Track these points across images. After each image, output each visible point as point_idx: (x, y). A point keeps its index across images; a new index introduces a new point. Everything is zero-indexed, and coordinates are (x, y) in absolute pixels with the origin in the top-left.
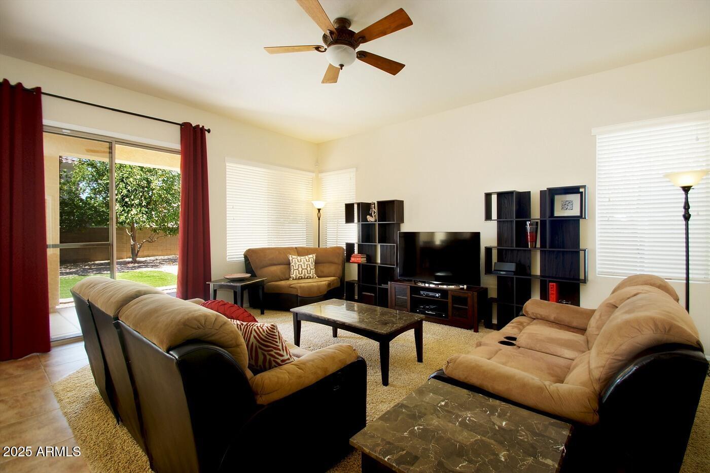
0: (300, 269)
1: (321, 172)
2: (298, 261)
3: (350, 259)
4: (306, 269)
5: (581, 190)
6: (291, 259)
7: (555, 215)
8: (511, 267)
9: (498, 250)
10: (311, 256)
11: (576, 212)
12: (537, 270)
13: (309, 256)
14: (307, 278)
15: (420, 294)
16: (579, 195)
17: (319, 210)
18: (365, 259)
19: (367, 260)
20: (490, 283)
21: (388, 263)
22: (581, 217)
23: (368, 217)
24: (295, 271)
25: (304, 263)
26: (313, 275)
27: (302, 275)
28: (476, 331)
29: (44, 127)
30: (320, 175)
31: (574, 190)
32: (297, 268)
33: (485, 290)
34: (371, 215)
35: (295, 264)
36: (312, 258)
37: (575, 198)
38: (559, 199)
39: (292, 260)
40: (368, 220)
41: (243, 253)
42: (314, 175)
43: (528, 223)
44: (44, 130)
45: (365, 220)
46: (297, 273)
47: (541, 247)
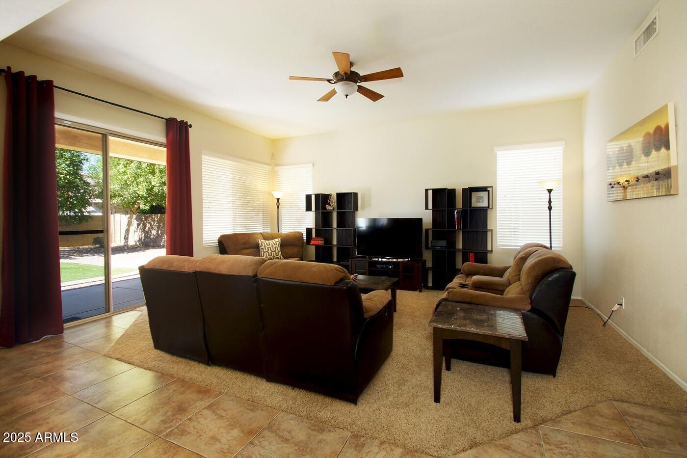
0: (270, 252)
1: (277, 165)
2: (267, 244)
3: (310, 242)
4: (275, 251)
5: (488, 189)
6: (260, 242)
7: (472, 206)
8: (443, 243)
9: (433, 231)
10: (277, 240)
11: (485, 204)
12: (460, 245)
13: (275, 240)
14: (276, 259)
15: (376, 267)
16: (487, 192)
17: (278, 199)
18: (323, 242)
19: (324, 242)
20: (428, 257)
21: (344, 244)
22: (488, 207)
23: (327, 206)
24: (265, 253)
25: (272, 246)
26: (280, 256)
27: (271, 257)
28: (421, 291)
29: (56, 120)
30: (276, 168)
31: (484, 189)
32: (267, 250)
33: (424, 262)
34: (330, 205)
35: (265, 247)
36: (277, 241)
37: (485, 194)
38: (475, 195)
39: (262, 244)
40: (327, 209)
41: (218, 239)
42: (270, 167)
43: (456, 212)
44: (56, 122)
45: (325, 208)
46: (267, 255)
47: (463, 228)
